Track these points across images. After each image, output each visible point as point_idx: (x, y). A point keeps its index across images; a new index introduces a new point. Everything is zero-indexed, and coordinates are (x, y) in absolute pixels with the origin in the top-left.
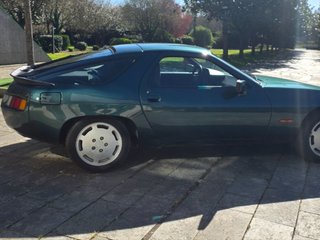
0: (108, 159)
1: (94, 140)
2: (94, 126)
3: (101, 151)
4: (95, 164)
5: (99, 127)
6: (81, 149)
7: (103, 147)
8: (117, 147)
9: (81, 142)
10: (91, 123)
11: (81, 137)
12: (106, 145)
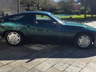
0: (16, 42)
1: (12, 37)
3: (14, 40)
4: (13, 43)
5: (14, 33)
6: (9, 39)
7: (15, 39)
8: (19, 39)
9: (9, 37)
10: (11, 32)
11: (9, 36)
12: (15, 38)
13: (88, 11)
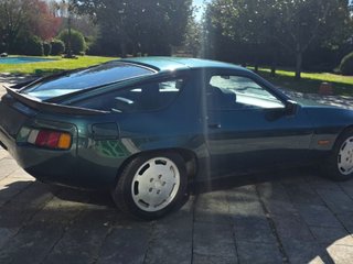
0: (165, 200)
1: (151, 180)
2: (152, 162)
3: (158, 192)
4: (150, 209)
5: (157, 163)
6: (136, 192)
7: (161, 187)
8: (174, 185)
9: (137, 183)
11: (137, 178)
12: (164, 183)
13: (89, 44)
